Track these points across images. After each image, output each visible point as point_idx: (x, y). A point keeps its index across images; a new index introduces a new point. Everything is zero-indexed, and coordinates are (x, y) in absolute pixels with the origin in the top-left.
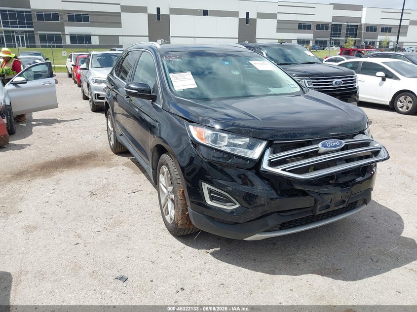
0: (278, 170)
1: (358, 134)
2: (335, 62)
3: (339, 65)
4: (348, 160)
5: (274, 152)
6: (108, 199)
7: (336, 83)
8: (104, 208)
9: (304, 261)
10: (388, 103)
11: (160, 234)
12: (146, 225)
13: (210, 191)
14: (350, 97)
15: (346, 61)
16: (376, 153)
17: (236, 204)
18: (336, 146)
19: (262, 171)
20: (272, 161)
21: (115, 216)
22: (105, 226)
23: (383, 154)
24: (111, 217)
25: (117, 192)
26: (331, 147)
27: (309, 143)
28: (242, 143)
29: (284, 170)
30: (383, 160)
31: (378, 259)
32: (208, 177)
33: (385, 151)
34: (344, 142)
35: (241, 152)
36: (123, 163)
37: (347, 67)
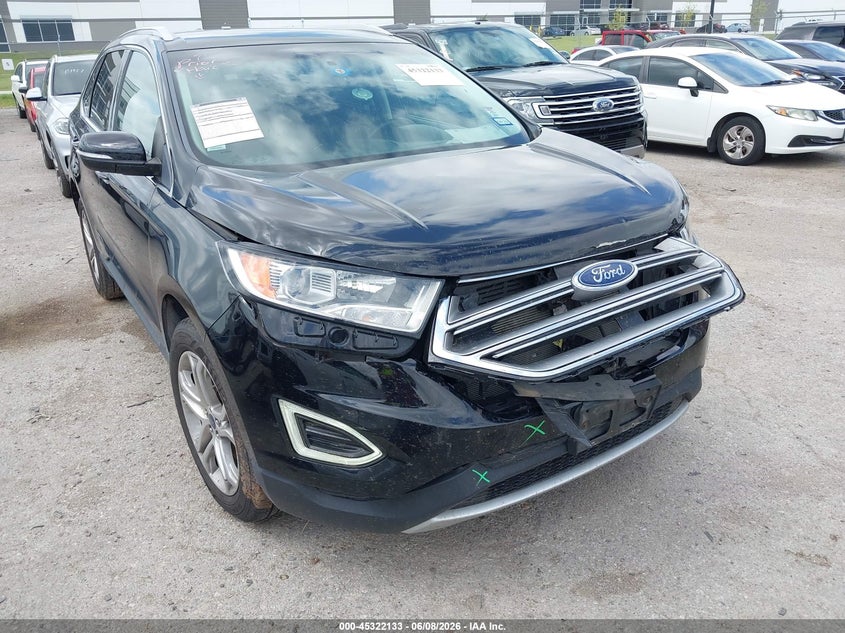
0: (473, 360)
1: (665, 238)
2: (594, 59)
3: (602, 66)
4: (649, 312)
5: (462, 308)
6: (75, 427)
7: (599, 105)
8: (63, 454)
9: (552, 560)
10: (704, 144)
11: (198, 518)
12: (165, 495)
13: (302, 421)
14: (628, 135)
15: (615, 56)
16: (713, 286)
17: (372, 452)
18: (617, 278)
19: (432, 363)
20: (456, 333)
21: (89, 473)
22: (58, 508)
23: (729, 290)
24: (78, 477)
25: (101, 405)
26: (605, 282)
27: (548, 276)
28: (374, 289)
29: (489, 357)
30: (732, 305)
31: (722, 534)
32: (302, 389)
33: (733, 279)
34: (635, 266)
35: (373, 314)
36: (123, 323)
37: (618, 69)
